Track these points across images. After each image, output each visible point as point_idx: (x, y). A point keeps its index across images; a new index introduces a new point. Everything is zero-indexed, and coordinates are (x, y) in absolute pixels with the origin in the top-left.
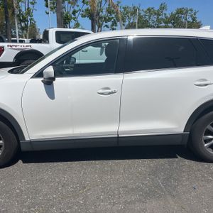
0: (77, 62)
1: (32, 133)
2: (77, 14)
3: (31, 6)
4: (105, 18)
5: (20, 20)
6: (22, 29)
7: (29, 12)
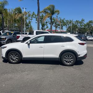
0: (39, 41)
1: (25, 56)
2: (47, 23)
3: (30, 20)
4: (58, 25)
5: (26, 25)
6: (27, 29)
7: (30, 23)
